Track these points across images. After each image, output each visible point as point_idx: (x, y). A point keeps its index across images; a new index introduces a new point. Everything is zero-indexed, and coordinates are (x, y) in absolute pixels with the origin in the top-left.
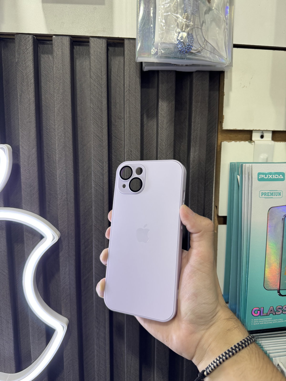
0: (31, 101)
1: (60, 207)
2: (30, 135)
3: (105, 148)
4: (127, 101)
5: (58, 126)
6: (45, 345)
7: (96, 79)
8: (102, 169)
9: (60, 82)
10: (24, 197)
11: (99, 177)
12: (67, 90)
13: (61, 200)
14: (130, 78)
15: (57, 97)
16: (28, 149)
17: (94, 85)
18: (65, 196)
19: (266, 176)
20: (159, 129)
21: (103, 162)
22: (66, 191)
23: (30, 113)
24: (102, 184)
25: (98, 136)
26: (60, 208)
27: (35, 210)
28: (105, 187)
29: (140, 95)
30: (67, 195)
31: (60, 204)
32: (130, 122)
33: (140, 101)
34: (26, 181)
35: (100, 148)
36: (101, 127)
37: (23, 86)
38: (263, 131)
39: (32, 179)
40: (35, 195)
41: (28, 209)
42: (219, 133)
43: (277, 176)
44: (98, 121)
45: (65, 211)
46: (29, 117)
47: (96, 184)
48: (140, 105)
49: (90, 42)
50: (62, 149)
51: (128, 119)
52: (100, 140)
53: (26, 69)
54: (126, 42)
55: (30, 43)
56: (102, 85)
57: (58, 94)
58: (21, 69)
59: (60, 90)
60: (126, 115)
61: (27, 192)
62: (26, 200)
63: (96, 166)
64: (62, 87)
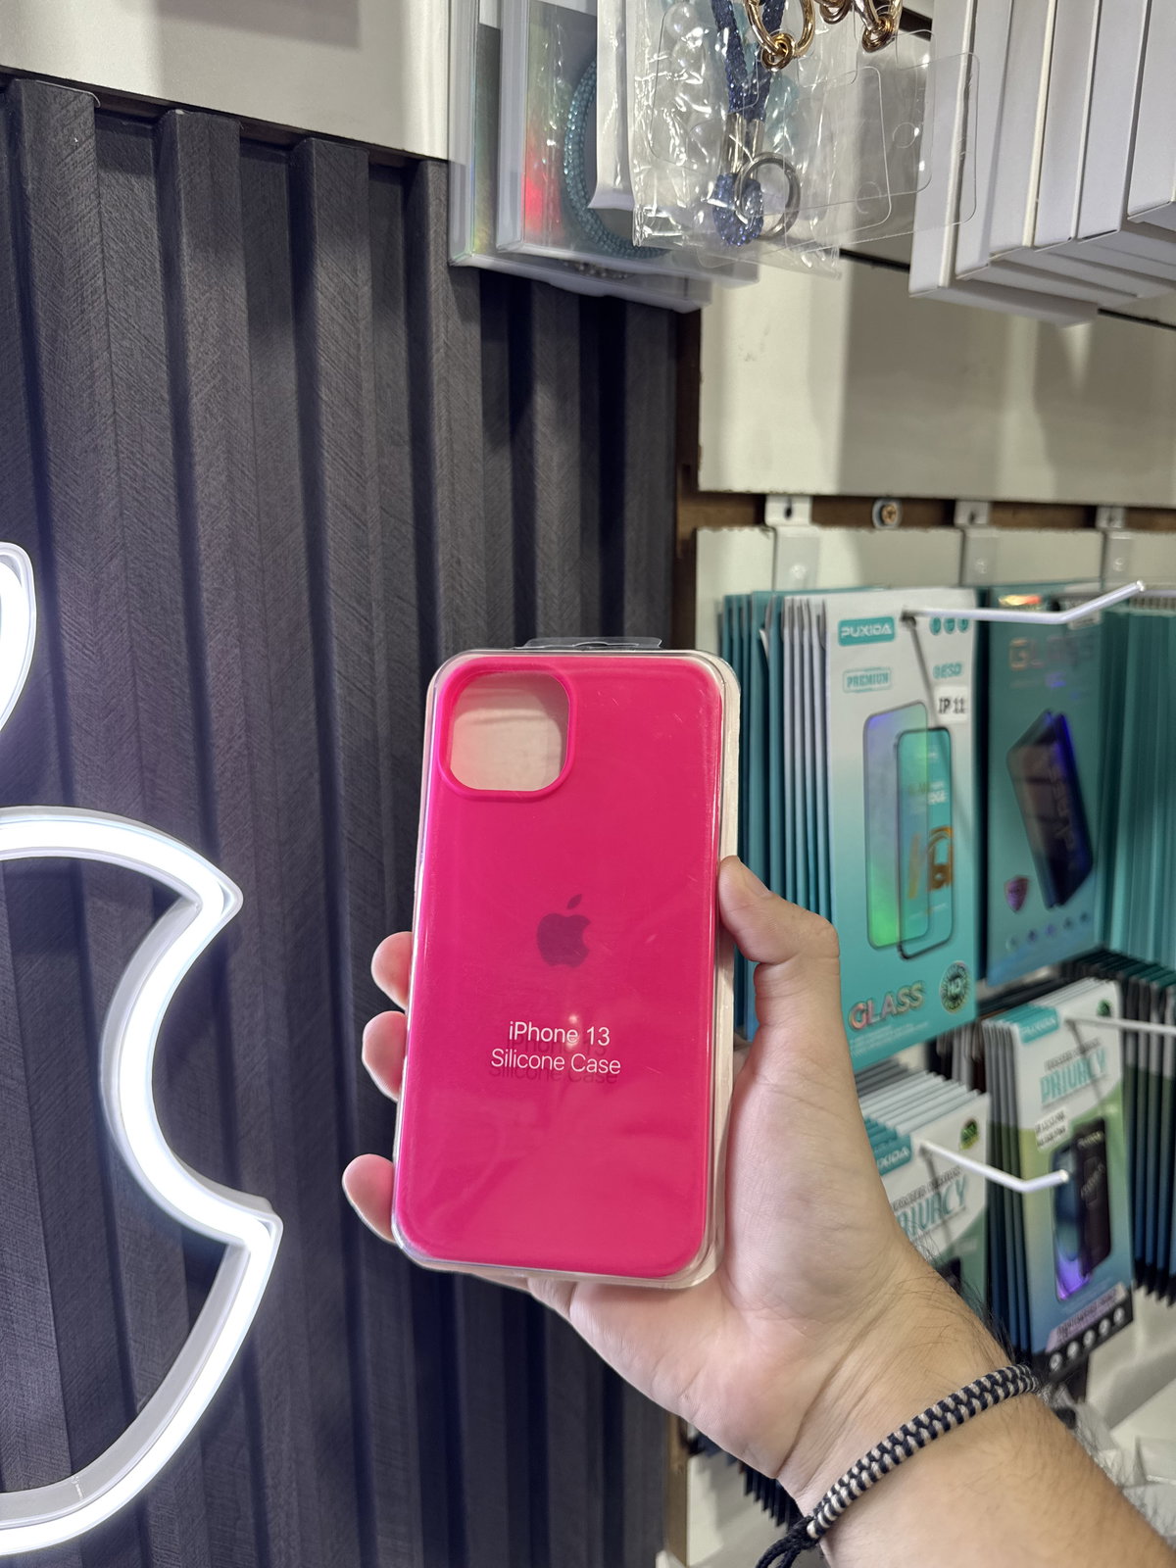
0: (96, 364)
1: (224, 784)
2: (99, 502)
4: (439, 383)
5: (208, 470)
6: (187, 1326)
7: (337, 296)
8: (366, 627)
9: (208, 294)
10: (80, 758)
11: (356, 658)
12: (237, 331)
13: (228, 756)
14: (447, 304)
15: (200, 355)
16: (93, 560)
17: (333, 318)
18: (240, 737)
19: (855, 631)
20: (540, 487)
21: (371, 604)
22: (246, 720)
23: (92, 417)
24: (367, 683)
25: (350, 509)
26: (224, 787)
27: (130, 804)
28: (379, 695)
29: (478, 366)
30: (247, 736)
31: (223, 773)
32: (452, 461)
33: (480, 387)
34: (88, 691)
35: (358, 554)
36: (358, 475)
37: (61, 298)
38: (789, 497)
39: (114, 683)
40: (125, 745)
41: (98, 802)
42: (680, 502)
43: (877, 629)
44: (348, 450)
45: (246, 796)
46: (91, 430)
47: (348, 687)
48: (480, 400)
49: (311, 153)
50: (224, 558)
51: (444, 449)
52: (357, 521)
53: (71, 228)
54: (432, 172)
55: (85, 123)
56: (357, 320)
57: (201, 341)
58: (49, 228)
59: (211, 328)
60: (439, 436)
61: (94, 734)
62: (89, 769)
63: (348, 619)
64: (218, 317)
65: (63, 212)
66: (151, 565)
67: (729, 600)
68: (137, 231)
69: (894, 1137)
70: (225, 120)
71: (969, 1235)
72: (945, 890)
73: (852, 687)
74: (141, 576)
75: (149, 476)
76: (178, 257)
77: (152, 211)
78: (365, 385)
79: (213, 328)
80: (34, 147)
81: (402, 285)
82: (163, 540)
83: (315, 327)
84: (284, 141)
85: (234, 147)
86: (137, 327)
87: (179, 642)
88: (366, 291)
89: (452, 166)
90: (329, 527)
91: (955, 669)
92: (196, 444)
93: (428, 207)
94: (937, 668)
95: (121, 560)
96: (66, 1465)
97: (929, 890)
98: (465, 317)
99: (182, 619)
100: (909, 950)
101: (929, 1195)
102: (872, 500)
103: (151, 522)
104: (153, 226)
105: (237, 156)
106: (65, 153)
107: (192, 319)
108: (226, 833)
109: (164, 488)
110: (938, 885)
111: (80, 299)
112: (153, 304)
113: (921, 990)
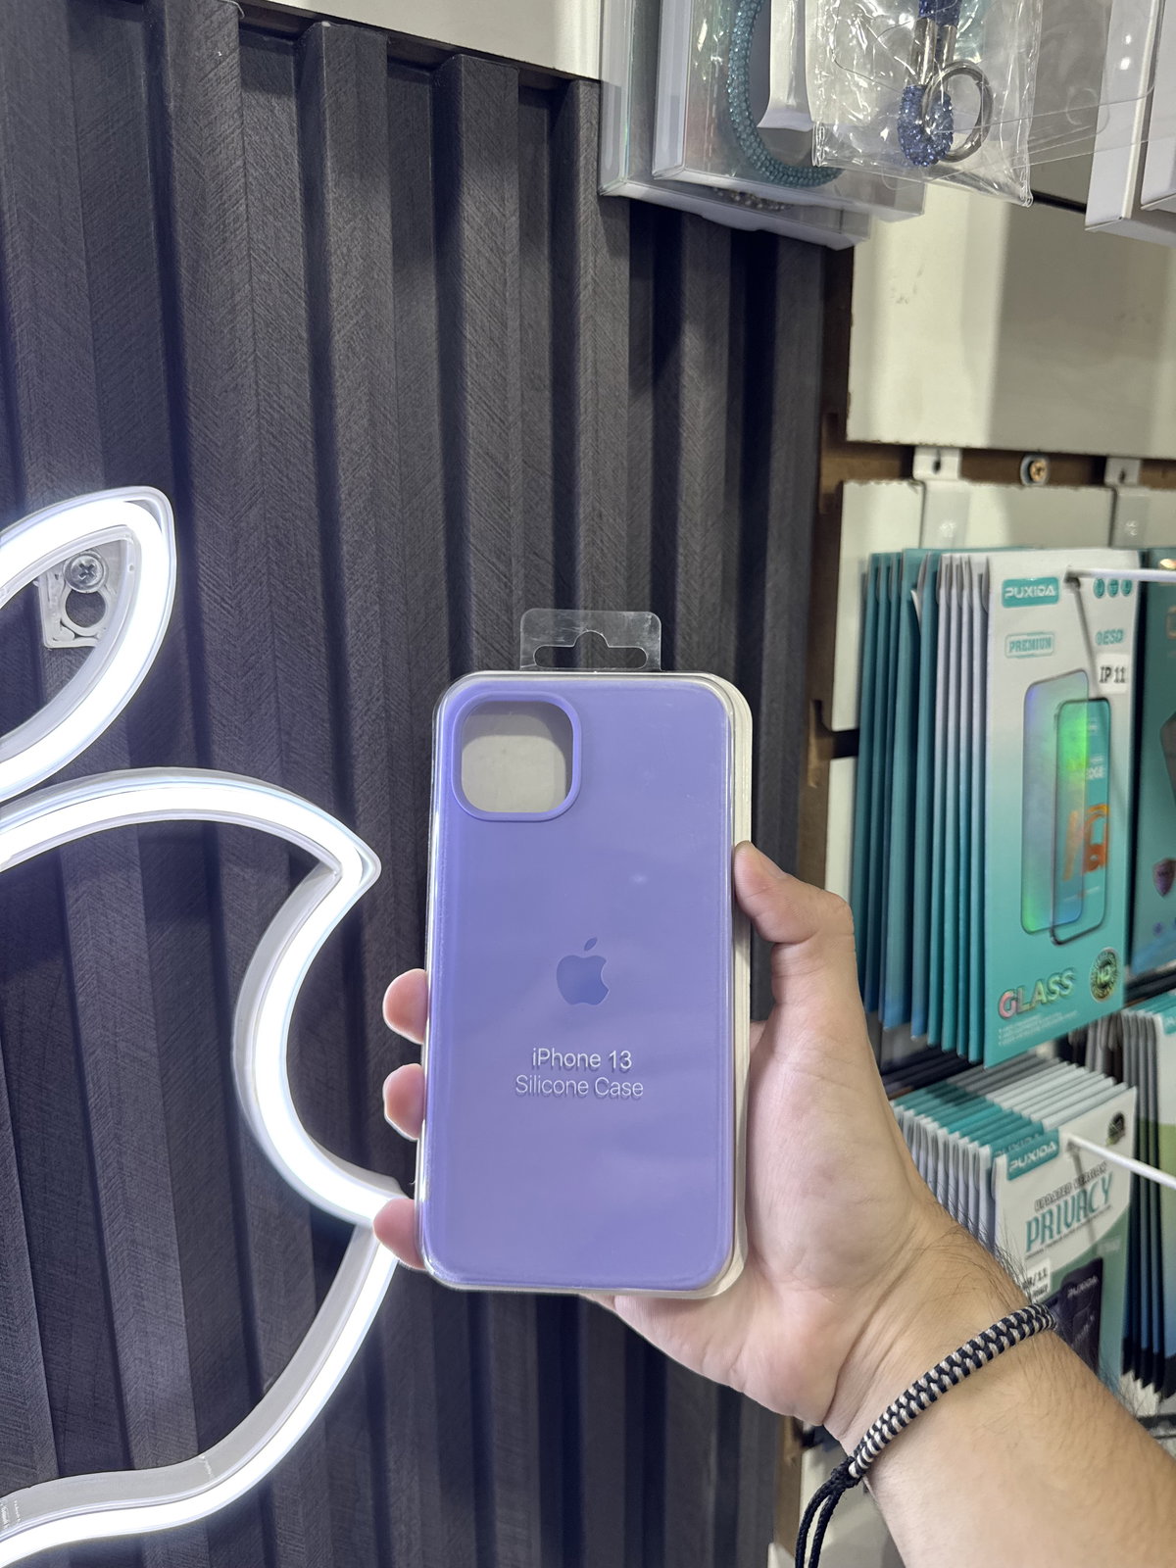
0: (238, 298)
1: (363, 748)
2: (239, 445)
3: (514, 504)
4: (586, 322)
5: (350, 413)
6: (314, 1308)
7: (484, 227)
8: (506, 586)
9: (352, 223)
10: (218, 718)
11: (494, 617)
12: (381, 264)
13: (366, 718)
14: (596, 236)
15: (343, 289)
16: (232, 508)
17: (479, 252)
18: (378, 699)
19: (1019, 592)
20: (685, 435)
21: (510, 560)
22: (384, 680)
23: (233, 354)
24: (507, 644)
25: (491, 457)
26: (362, 751)
29: (627, 304)
30: (385, 698)
31: (361, 736)
32: (597, 405)
33: (628, 327)
34: (226, 647)
35: (499, 506)
36: (500, 419)
37: (203, 225)
38: (939, 449)
39: (252, 639)
40: (264, 705)
42: (824, 453)
43: (1042, 590)
44: (491, 394)
45: (383, 760)
46: (231, 368)
47: (486, 648)
48: (627, 340)
49: (460, 71)
50: (365, 508)
51: (590, 392)
52: (500, 472)
53: (213, 150)
54: (583, 91)
55: (229, 36)
56: (504, 253)
57: (345, 274)
58: (191, 149)
59: (354, 260)
60: (584, 378)
61: (232, 693)
62: (226, 729)
63: (487, 575)
64: (362, 249)
65: (206, 132)
66: (287, 515)
67: (876, 559)
68: (277, 156)
69: (1041, 1131)
70: (373, 34)
71: (1110, 1236)
72: (1100, 873)
73: (1014, 653)
74: (277, 527)
75: (286, 420)
76: (322, 182)
77: (293, 136)
78: (510, 323)
79: (357, 259)
80: (177, 61)
81: (546, 217)
82: (299, 489)
83: (461, 260)
84: (428, 60)
85: (381, 64)
86: (275, 260)
87: (315, 598)
88: (514, 221)
89: (605, 86)
90: (470, 476)
91: (1117, 636)
92: (338, 384)
93: (579, 131)
94: (1099, 633)
95: (260, 509)
96: (193, 1444)
97: (1085, 871)
98: (614, 251)
99: (318, 574)
100: (1062, 935)
101: (1075, 1192)
102: (1020, 455)
103: (287, 469)
104: (293, 150)
105: (386, 75)
106: (208, 68)
107: (336, 250)
108: (362, 799)
109: (301, 433)
110: (1092, 866)
111: (222, 227)
112: (292, 236)
113: (1071, 978)
